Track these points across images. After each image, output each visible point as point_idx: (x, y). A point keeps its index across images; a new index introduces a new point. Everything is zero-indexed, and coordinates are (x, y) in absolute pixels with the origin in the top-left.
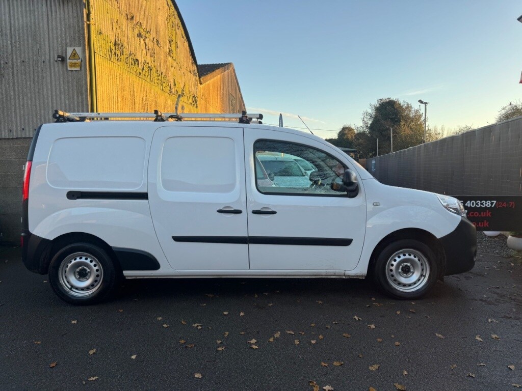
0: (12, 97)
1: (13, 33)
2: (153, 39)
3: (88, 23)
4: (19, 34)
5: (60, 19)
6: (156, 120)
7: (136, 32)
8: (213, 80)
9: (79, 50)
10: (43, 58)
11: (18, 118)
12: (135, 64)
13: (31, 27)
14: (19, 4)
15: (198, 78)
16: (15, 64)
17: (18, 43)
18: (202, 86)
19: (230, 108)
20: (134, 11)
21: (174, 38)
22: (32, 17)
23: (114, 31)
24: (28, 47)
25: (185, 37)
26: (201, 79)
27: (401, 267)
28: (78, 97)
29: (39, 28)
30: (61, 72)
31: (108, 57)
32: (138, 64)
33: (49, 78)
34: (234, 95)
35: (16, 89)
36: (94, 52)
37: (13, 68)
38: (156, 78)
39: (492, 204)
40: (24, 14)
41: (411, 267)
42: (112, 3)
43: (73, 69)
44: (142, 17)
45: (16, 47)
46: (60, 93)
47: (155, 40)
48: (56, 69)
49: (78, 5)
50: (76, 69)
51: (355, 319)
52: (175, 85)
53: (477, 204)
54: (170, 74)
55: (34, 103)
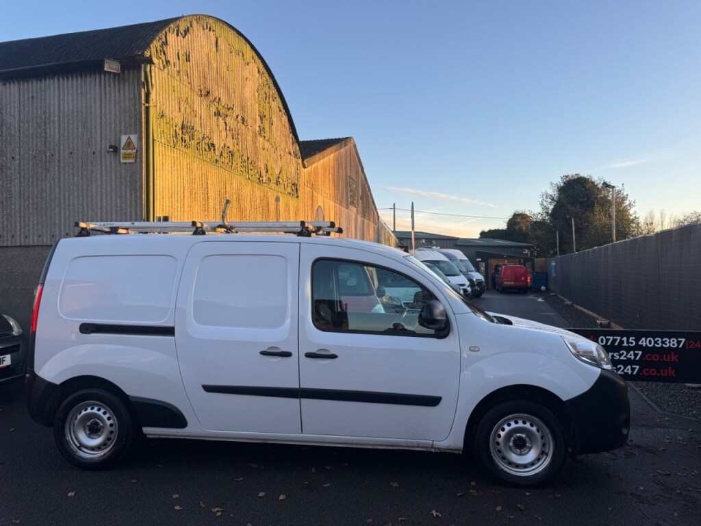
0: (57, 195)
1: (61, 120)
2: (237, 116)
3: (147, 105)
4: (68, 121)
5: (115, 102)
6: (195, 233)
7: (213, 109)
8: (325, 161)
9: (134, 138)
10: (94, 148)
11: (63, 221)
12: (209, 148)
13: (82, 112)
14: (70, 86)
15: (300, 161)
16: (62, 156)
17: (66, 132)
18: (306, 170)
19: (347, 195)
20: (211, 86)
21: (267, 113)
22: (84, 101)
23: (182, 112)
24: (78, 136)
25: (283, 111)
26: (305, 162)
27: (512, 439)
28: (131, 195)
29: (91, 113)
30: (114, 165)
31: (172, 145)
32: (214, 150)
33: (99, 172)
34: (354, 177)
35: (62, 185)
36: (153, 140)
37: (59, 161)
38: (240, 164)
39: (679, 343)
40: (75, 97)
41: (527, 439)
42: (180, 78)
43: (127, 161)
44: (222, 90)
45: (64, 136)
46: (111, 190)
47: (239, 117)
48: (108, 162)
49: (136, 84)
50: (130, 161)
51: (432, 514)
52: (267, 171)
53: (656, 342)
54: (261, 158)
55: (80, 202)
